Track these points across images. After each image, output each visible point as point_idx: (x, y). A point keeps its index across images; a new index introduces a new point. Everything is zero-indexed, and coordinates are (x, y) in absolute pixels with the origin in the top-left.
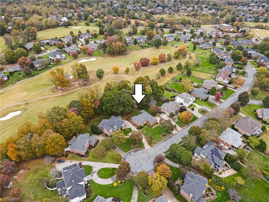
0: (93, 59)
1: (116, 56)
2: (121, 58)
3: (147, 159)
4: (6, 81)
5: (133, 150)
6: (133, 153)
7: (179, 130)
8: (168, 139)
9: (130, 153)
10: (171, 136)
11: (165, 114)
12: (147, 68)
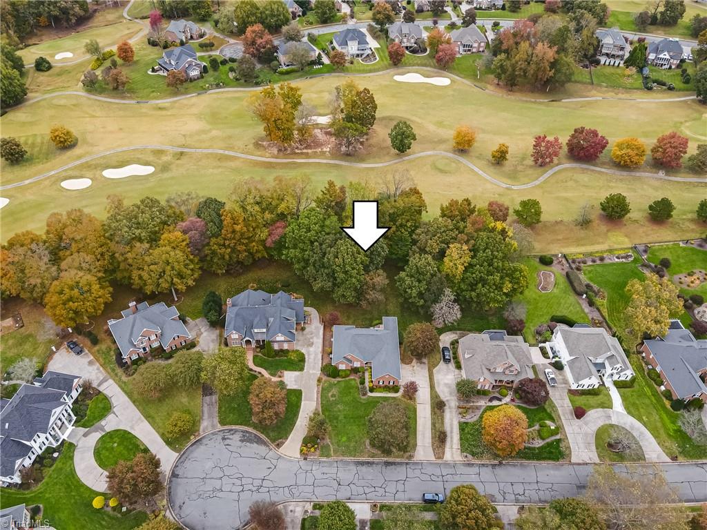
0: (443, 81)
1: (521, 91)
2: (535, 102)
3: (251, 487)
4: (192, 80)
5: (245, 428)
6: (237, 437)
7: (448, 456)
8: (377, 464)
9: (228, 435)
10: (398, 460)
11: (457, 371)
12: (583, 169)
